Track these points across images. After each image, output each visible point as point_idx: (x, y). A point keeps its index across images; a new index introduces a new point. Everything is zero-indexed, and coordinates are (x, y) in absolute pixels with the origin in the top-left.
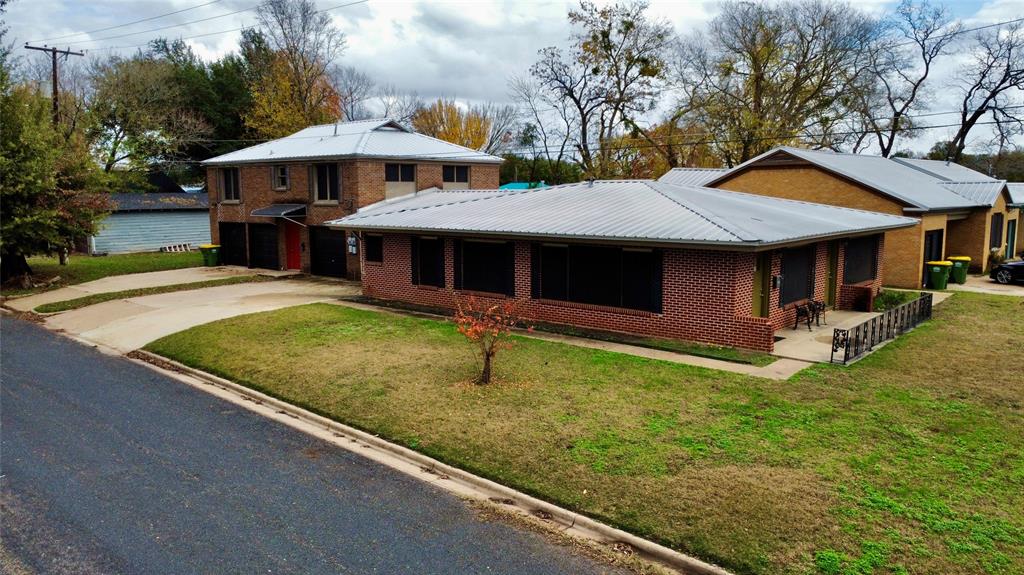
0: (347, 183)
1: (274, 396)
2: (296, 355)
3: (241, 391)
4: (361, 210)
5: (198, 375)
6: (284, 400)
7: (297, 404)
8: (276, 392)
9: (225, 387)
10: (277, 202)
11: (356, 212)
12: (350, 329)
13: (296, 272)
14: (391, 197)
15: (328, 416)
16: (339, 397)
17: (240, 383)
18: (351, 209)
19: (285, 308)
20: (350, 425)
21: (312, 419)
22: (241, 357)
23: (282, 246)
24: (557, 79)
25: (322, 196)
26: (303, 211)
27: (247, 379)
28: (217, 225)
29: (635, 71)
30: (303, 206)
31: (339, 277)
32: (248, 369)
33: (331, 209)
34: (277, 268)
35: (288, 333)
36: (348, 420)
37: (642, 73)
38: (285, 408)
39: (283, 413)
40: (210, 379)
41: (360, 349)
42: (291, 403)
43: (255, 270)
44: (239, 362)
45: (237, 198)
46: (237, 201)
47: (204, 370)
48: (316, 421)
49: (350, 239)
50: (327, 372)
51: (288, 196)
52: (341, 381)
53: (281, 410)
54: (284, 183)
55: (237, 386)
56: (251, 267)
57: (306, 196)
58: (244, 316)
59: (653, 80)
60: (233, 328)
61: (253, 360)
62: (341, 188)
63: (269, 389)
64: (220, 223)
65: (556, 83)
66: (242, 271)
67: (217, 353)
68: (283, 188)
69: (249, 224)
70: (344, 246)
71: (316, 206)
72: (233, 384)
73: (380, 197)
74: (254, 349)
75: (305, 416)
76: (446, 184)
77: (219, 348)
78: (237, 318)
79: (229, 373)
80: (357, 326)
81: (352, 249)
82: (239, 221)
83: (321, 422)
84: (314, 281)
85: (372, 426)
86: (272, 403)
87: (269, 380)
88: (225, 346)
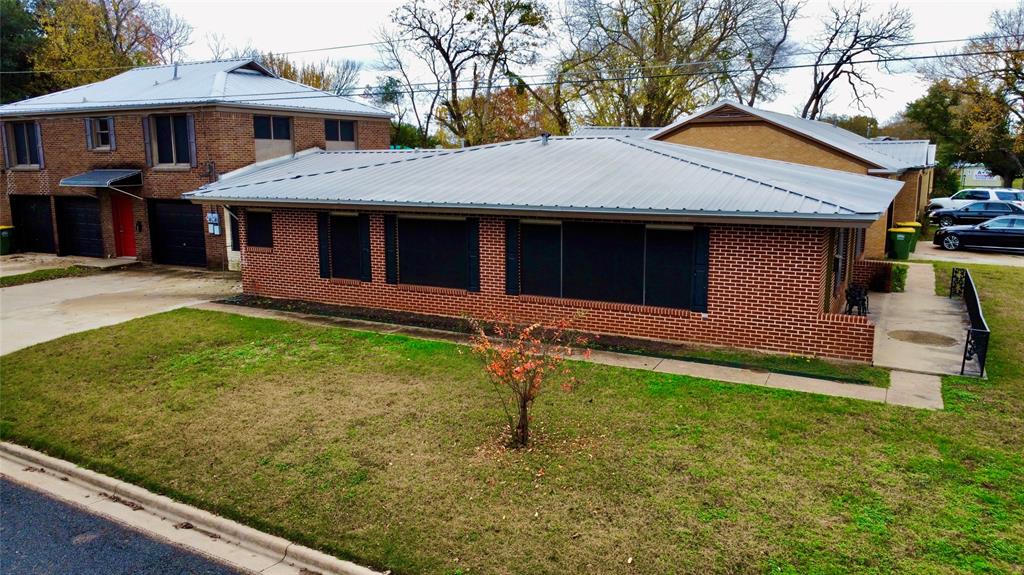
0: (202, 141)
1: (164, 492)
2: (183, 408)
3: (99, 484)
4: (224, 177)
5: (12, 453)
6: (185, 500)
7: (213, 509)
8: (165, 484)
9: (67, 476)
10: (96, 167)
11: (216, 179)
12: (254, 354)
13: (132, 259)
14: (261, 160)
15: (279, 532)
16: (288, 492)
17: (94, 467)
18: (211, 176)
19: (136, 320)
20: (328, 550)
21: (247, 539)
22: (86, 417)
23: (108, 227)
24: (421, 28)
25: (165, 158)
26: (137, 179)
27: (106, 460)
28: (7, 199)
29: (514, 19)
30: (136, 171)
31: (195, 266)
32: (104, 440)
33: (178, 175)
34: (101, 255)
35: (157, 366)
36: (320, 540)
37: (522, 21)
38: (190, 517)
39: (188, 526)
40: (36, 461)
41: (286, 391)
42: (201, 506)
43: (69, 258)
44: (84, 427)
45: (35, 160)
46: (36, 166)
47: (22, 443)
48: (258, 542)
49: (209, 215)
50: (248, 438)
51: (115, 158)
52: (281, 457)
53: (184, 521)
54: (105, 140)
55: (90, 473)
56: (61, 254)
57: (140, 158)
58: (73, 337)
59: (536, 30)
60: (63, 359)
61: (110, 420)
62: (193, 148)
63: (153, 479)
64: (11, 196)
65: (420, 33)
66: (48, 261)
67: (42, 408)
68: (106, 148)
69: (56, 197)
70: (200, 225)
71: (157, 172)
72: (82, 471)
73: (248, 160)
74: (108, 400)
75: (235, 534)
76: (329, 144)
77: (43, 400)
78: (64, 340)
79: (70, 449)
80: (264, 346)
81: (213, 229)
82: (40, 193)
83: (268, 546)
84: (159, 273)
85: (371, 552)
86: (164, 508)
87: (147, 461)
88: (53, 395)
